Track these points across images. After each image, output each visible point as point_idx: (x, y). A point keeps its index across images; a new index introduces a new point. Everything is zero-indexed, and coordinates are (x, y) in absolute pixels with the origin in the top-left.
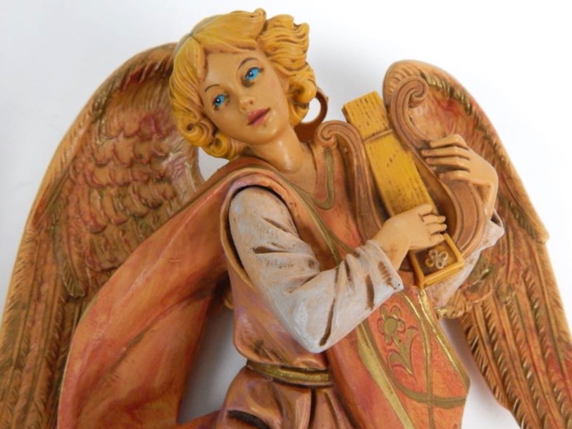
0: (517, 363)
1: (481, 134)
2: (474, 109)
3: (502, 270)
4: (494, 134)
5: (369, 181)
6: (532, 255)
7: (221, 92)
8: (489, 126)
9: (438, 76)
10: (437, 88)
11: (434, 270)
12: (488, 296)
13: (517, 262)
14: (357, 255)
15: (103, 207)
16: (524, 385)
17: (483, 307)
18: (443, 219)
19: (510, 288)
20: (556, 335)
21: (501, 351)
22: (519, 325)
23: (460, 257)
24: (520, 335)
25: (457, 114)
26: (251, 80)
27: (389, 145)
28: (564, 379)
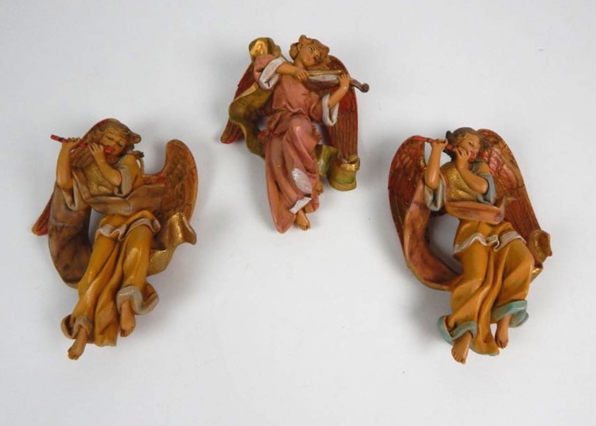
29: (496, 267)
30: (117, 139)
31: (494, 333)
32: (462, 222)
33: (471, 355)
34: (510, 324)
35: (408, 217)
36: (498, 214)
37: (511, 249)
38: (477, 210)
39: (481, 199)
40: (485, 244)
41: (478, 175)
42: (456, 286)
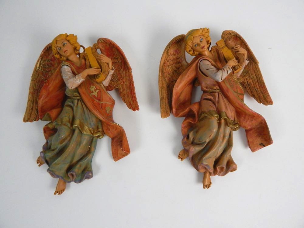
0: (254, 88)
1: (243, 44)
2: (241, 38)
3: (250, 71)
4: (246, 43)
5: (223, 56)
6: (256, 67)
7: (196, 44)
8: (245, 41)
9: (233, 33)
10: (233, 35)
11: (236, 70)
12: (247, 77)
13: (253, 69)
14: (225, 67)
15: (169, 70)
16: (255, 92)
17: (247, 79)
18: (237, 61)
19: (252, 74)
20: (261, 81)
21: (251, 87)
22: (254, 81)
23: (241, 67)
24: (254, 83)
25: (238, 40)
26: (202, 41)
27: (226, 49)
28: (263, 89)
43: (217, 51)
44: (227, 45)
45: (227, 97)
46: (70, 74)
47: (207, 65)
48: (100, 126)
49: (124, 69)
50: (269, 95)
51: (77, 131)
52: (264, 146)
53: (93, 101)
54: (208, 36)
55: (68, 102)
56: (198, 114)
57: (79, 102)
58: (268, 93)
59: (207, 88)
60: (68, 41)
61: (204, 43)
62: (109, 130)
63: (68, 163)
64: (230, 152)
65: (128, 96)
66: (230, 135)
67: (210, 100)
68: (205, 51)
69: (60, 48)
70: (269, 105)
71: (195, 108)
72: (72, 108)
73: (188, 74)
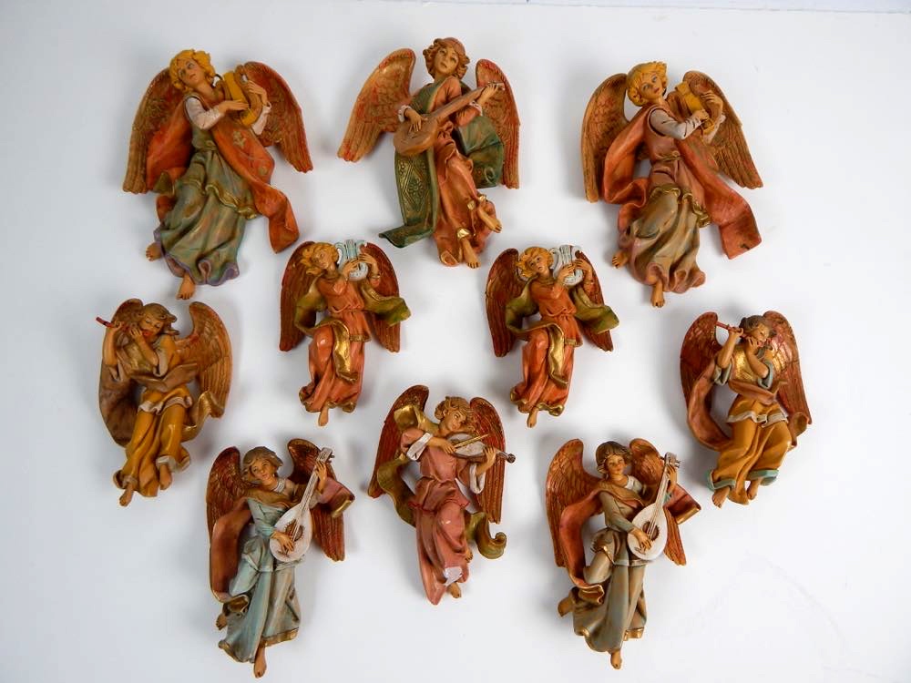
5: (685, 106)
7: (646, 85)
18: (708, 113)
26: (655, 81)
27: (691, 96)
29: (760, 441)
30: (155, 322)
31: (746, 487)
32: (739, 397)
33: (727, 503)
34: (762, 483)
35: (696, 388)
36: (771, 398)
37: (776, 428)
38: (755, 392)
39: (760, 382)
40: (756, 421)
41: (762, 361)
42: (726, 449)
43: (678, 100)
44: (692, 91)
45: (691, 167)
46: (200, 108)
47: (662, 117)
48: (249, 198)
49: (290, 112)
50: (757, 173)
51: (212, 198)
52: (748, 249)
53: (237, 153)
54: (664, 76)
55: (198, 157)
56: (647, 190)
57: (215, 155)
58: (755, 170)
59: (660, 155)
60: (197, 61)
61: (658, 85)
62: (264, 202)
63: (197, 249)
64: (695, 255)
65: (296, 152)
66: (695, 232)
67: (666, 173)
68: (658, 97)
69: (184, 71)
70: (757, 188)
71: (642, 184)
72: (204, 165)
73: (630, 134)
